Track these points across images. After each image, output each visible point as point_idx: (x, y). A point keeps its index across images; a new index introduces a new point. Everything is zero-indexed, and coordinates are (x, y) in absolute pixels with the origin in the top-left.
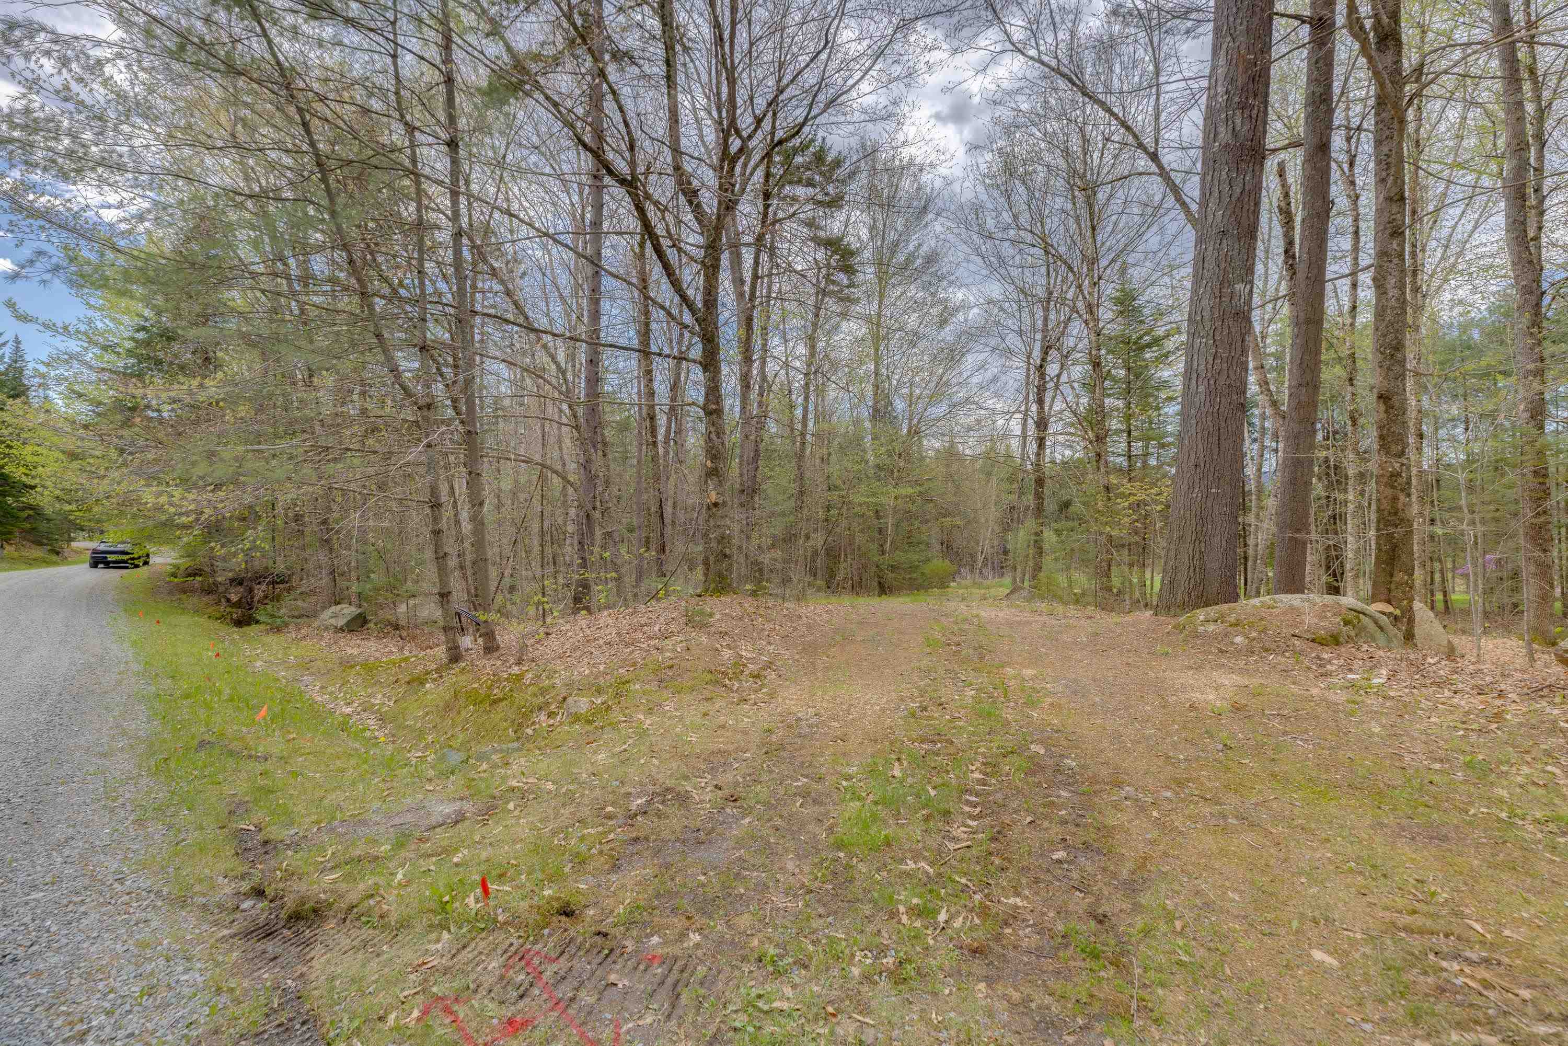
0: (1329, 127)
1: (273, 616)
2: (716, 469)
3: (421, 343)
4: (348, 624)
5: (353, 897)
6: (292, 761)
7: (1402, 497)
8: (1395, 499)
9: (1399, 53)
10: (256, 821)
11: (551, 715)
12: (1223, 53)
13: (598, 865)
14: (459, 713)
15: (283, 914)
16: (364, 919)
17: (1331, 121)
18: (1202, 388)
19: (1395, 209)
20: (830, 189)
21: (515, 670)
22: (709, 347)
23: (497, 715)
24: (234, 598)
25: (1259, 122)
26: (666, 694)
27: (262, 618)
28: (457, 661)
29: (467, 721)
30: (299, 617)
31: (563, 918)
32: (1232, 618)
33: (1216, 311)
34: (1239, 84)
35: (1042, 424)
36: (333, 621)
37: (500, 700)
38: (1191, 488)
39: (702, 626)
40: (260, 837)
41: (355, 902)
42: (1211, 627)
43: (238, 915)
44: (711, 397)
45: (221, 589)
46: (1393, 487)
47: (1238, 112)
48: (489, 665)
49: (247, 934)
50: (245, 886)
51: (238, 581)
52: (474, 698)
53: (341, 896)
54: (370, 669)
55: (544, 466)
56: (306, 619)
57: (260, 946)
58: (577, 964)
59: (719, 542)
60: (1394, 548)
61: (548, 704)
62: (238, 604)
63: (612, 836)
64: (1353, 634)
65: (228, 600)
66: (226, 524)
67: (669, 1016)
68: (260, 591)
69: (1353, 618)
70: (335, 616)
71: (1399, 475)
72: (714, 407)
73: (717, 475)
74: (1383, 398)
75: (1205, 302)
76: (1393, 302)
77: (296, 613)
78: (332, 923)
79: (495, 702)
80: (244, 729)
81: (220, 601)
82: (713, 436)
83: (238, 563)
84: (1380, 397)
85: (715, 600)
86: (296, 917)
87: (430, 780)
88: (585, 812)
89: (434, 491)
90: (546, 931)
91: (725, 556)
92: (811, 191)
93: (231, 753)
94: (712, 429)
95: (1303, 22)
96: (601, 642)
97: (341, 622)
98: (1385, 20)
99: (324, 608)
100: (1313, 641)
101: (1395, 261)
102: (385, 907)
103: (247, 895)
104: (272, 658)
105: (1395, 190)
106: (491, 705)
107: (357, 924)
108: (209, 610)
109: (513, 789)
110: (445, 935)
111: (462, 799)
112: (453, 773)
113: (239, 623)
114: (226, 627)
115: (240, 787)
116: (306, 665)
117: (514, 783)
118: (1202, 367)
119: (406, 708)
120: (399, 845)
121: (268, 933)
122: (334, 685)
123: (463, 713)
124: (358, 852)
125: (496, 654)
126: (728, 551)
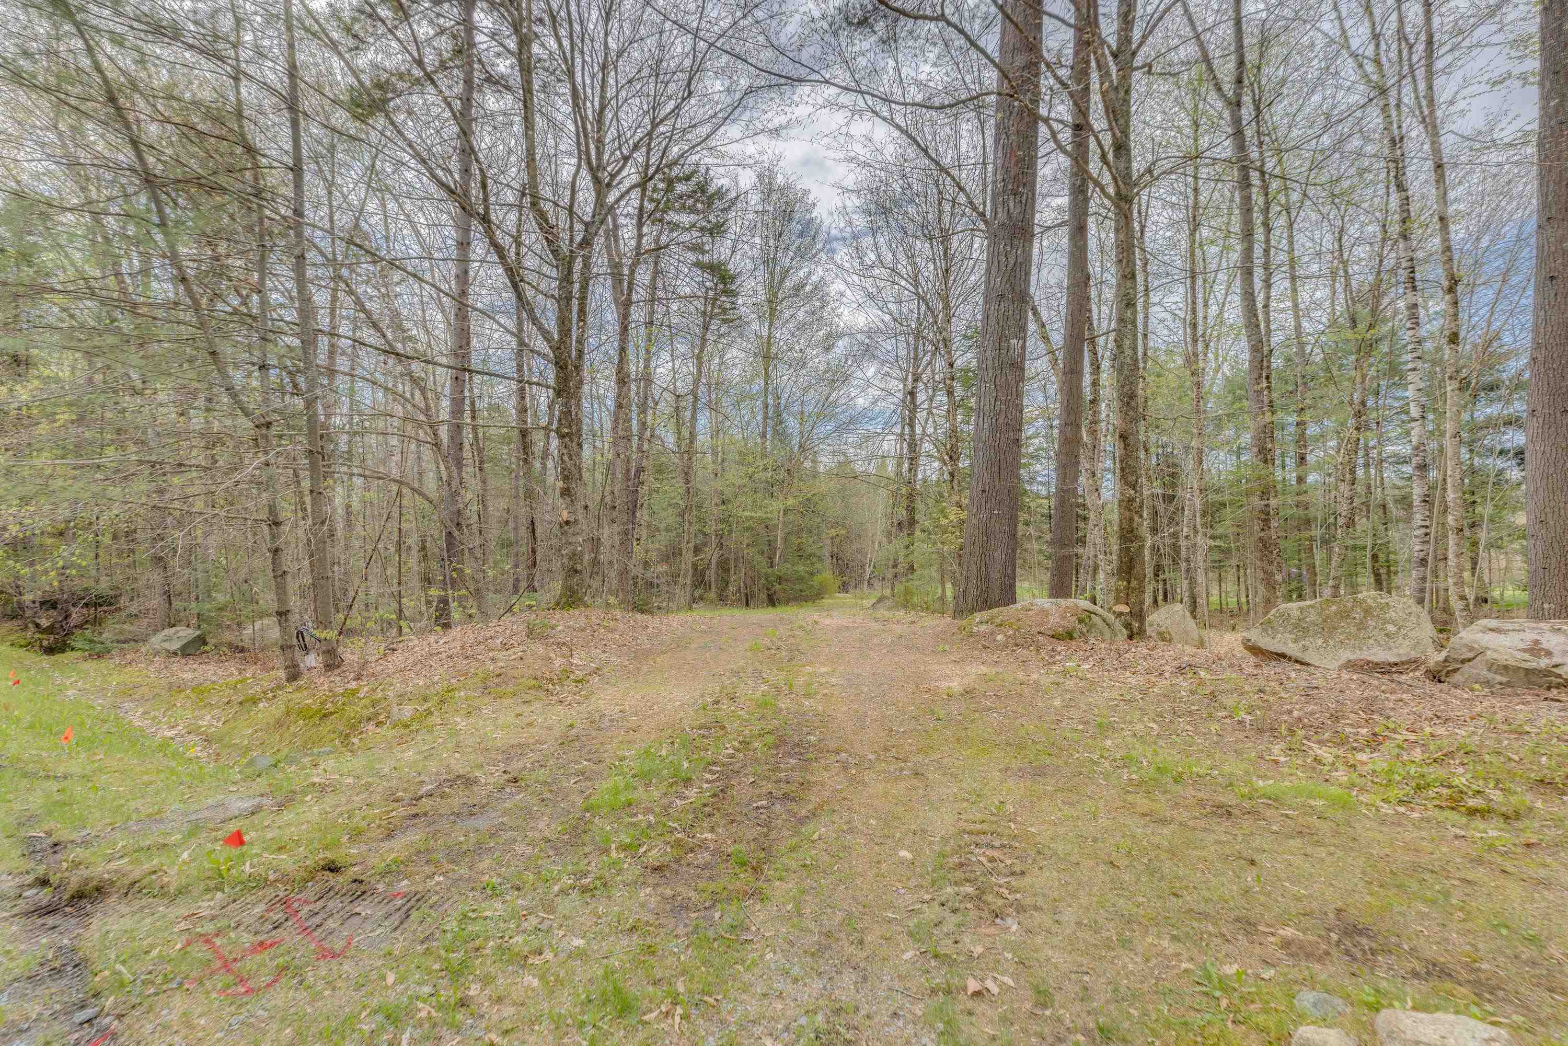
0: (1086, 214)
1: (91, 641)
2: (568, 489)
3: (261, 362)
4: (184, 648)
5: (136, 875)
6: (95, 779)
7: (1136, 518)
8: (1131, 520)
9: (1129, 161)
10: (46, 828)
11: (378, 725)
12: (1000, 147)
13: (373, 835)
14: (288, 728)
15: (66, 896)
16: (145, 891)
17: (1087, 208)
18: (986, 425)
19: (1129, 284)
20: (712, 218)
21: (353, 685)
22: (562, 374)
23: (324, 729)
24: (45, 623)
25: (1028, 206)
26: (487, 700)
27: (78, 645)
28: (295, 679)
29: (295, 735)
30: (125, 642)
31: (327, 873)
32: (998, 621)
33: (996, 360)
34: (1012, 174)
35: (913, 446)
36: (167, 645)
37: (332, 713)
38: (979, 509)
39: (543, 637)
40: (50, 841)
41: (137, 878)
42: (983, 628)
43: (20, 901)
44: (563, 422)
45: (28, 613)
46: (1130, 510)
47: (1012, 197)
48: (324, 683)
49: (28, 914)
50: (30, 878)
51: (50, 604)
52: (304, 713)
53: (124, 875)
54: (200, 691)
55: (401, 483)
56: (132, 643)
57: (40, 921)
58: (331, 904)
59: (570, 558)
60: (1131, 560)
61: (377, 714)
62: (50, 630)
63: (394, 813)
64: (1085, 630)
65: (37, 626)
66: (37, 541)
67: (396, 928)
68: (76, 615)
69: (1085, 618)
70: (169, 639)
71: (1134, 500)
72: (566, 430)
73: (569, 495)
74: (1123, 437)
75: (988, 353)
76: (1128, 360)
77: (122, 638)
78: (114, 898)
79: (325, 716)
80: (44, 754)
81: (26, 627)
82: (566, 458)
83: (49, 582)
84: (1121, 436)
85: (565, 613)
86: (79, 896)
87: (235, 783)
88: (376, 798)
89: (272, 509)
90: (310, 884)
91: (576, 571)
92: (693, 218)
93: (26, 775)
94: (565, 451)
95: (1066, 126)
96: (444, 655)
97: (175, 646)
98: (1118, 134)
99: (156, 631)
100: (1053, 637)
101: (1130, 326)
102: (166, 879)
103: (30, 886)
104: (88, 686)
105: (1128, 270)
106: (321, 719)
107: (139, 896)
108: (12, 637)
109: (314, 784)
110: (219, 895)
111: (262, 795)
112: (259, 776)
113: (50, 651)
114: (33, 655)
115: (35, 801)
116: (128, 692)
117: (316, 780)
118: (987, 407)
119: (234, 728)
120: (191, 834)
121: (49, 910)
122: (158, 709)
123: (292, 729)
124: (148, 843)
125: (337, 671)
126: (579, 567)
